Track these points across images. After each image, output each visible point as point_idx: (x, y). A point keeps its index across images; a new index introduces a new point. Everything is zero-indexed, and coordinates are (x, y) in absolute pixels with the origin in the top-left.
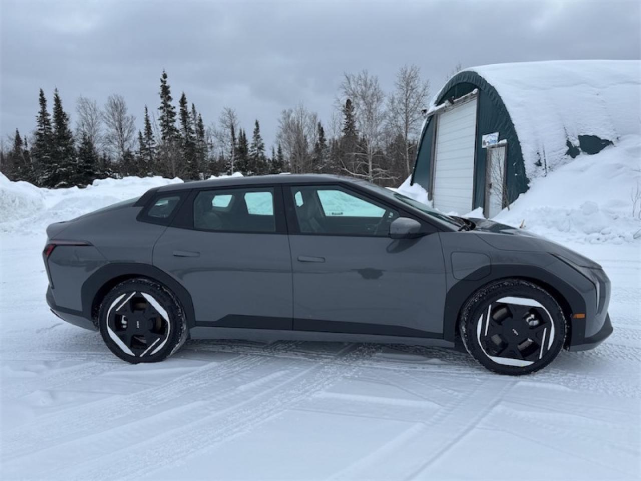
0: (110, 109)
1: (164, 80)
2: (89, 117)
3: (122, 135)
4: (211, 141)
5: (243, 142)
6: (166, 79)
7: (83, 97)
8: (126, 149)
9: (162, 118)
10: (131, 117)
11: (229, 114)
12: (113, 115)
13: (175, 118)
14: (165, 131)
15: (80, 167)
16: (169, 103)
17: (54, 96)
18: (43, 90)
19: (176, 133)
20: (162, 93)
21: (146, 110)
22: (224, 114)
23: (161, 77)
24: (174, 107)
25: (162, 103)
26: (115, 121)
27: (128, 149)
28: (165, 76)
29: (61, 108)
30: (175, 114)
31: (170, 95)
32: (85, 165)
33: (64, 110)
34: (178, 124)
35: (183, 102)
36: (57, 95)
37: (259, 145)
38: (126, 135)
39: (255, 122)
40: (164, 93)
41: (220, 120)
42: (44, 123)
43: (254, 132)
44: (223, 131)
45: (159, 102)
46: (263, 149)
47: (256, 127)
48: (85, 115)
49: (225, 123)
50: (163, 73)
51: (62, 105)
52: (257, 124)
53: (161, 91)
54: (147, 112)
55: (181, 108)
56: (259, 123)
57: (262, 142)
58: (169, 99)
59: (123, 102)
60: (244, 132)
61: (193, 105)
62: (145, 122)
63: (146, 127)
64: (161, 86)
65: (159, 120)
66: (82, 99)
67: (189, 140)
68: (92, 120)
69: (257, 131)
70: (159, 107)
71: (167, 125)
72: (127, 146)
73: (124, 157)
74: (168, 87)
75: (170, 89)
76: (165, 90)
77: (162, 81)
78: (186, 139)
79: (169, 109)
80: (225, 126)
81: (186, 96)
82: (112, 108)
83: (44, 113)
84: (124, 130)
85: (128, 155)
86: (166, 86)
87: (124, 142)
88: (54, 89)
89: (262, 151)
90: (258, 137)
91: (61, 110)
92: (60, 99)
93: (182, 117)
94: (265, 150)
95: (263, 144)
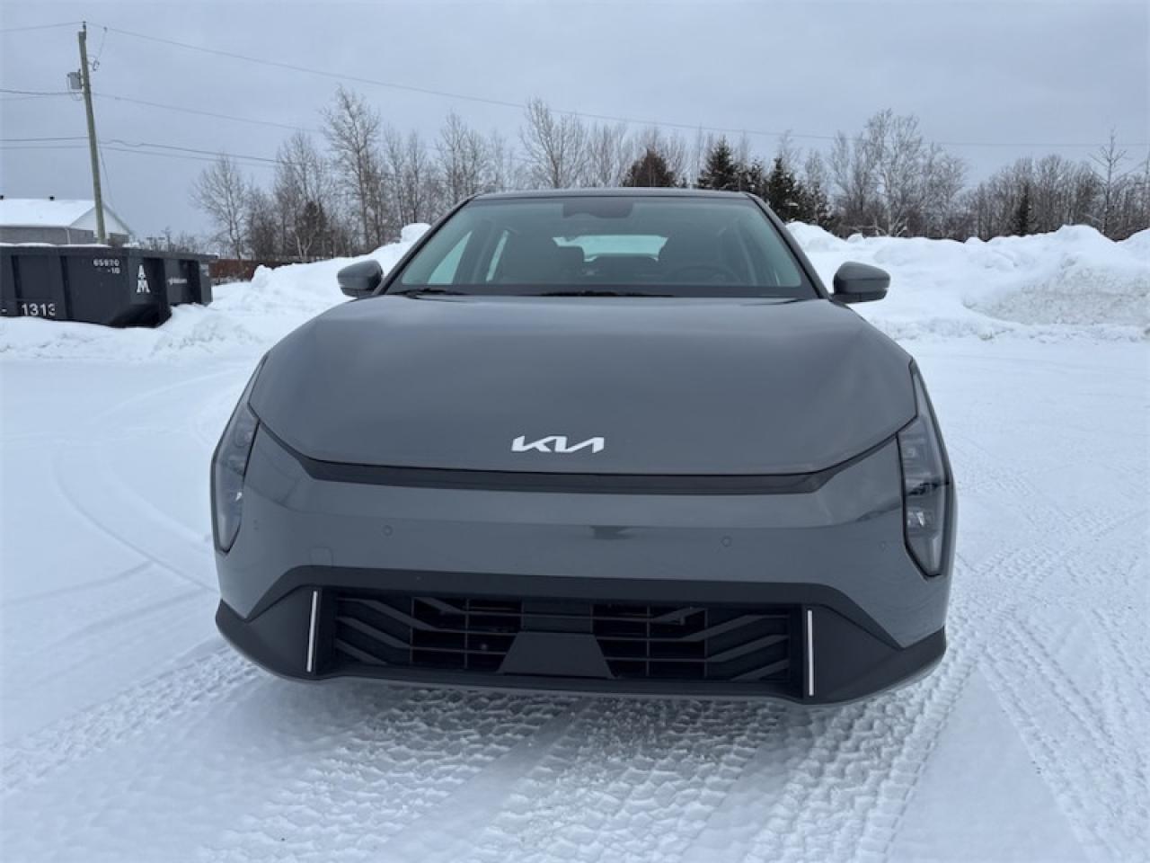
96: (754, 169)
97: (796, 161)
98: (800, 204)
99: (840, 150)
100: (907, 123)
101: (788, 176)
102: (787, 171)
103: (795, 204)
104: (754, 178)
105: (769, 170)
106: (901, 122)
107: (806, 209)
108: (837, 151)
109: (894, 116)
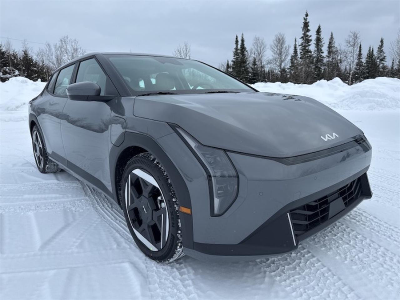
0: (276, 42)
1: (306, 18)
2: (259, 48)
3: (281, 58)
4: (341, 58)
5: (371, 56)
6: (308, 17)
7: (257, 37)
8: (282, 66)
9: (302, 45)
10: (288, 46)
11: (354, 35)
12: (277, 46)
13: (310, 43)
14: (302, 53)
15: (250, 79)
16: (308, 34)
17: (241, 38)
18: (238, 36)
19: (309, 54)
20: (304, 27)
21: (296, 40)
22: (350, 36)
23: (304, 16)
24: (311, 36)
25: (303, 34)
26: (278, 50)
27: (284, 67)
28: (307, 15)
29: (244, 45)
30: (311, 40)
31: (309, 28)
32: (253, 78)
33: (245, 46)
34: (312, 47)
35: (318, 32)
36: (242, 37)
37: (381, 58)
38: (283, 58)
39: (380, 40)
40: (305, 27)
41: (345, 41)
42: (236, 55)
43: (379, 48)
44: (347, 49)
45: (301, 33)
46: (384, 61)
47: (380, 44)
48: (257, 48)
49: (349, 43)
50: (306, 13)
51: (245, 43)
52: (382, 41)
53: (303, 26)
54: (295, 42)
55: (316, 36)
56: (384, 41)
57: (385, 55)
58: (308, 30)
59: (284, 37)
60: (373, 48)
61: (332, 33)
62: (294, 48)
63: (294, 52)
64: (304, 23)
65: (300, 46)
66: (256, 38)
67: (320, 58)
68: (260, 50)
69: (381, 46)
70: (301, 37)
71: (305, 49)
72: (283, 65)
73: (281, 72)
74: (308, 22)
75: (310, 24)
76: (306, 25)
77: (304, 19)
78: (317, 57)
79: (307, 38)
80: (349, 45)
81: (321, 28)
82: (277, 41)
83: (237, 49)
84: (283, 55)
85: (283, 70)
86: (307, 22)
87: (282, 62)
88: (242, 34)
89: (383, 62)
90: (382, 51)
91: (244, 46)
92: (244, 39)
93: (317, 42)
94: (385, 61)
95: (385, 56)
96: (14, 54)
97: (31, 52)
98: (38, 69)
99: (49, 49)
100: (74, 41)
101: (30, 58)
102: (29, 56)
103: (35, 69)
104: (15, 57)
105: (20, 55)
106: (72, 41)
107: (40, 71)
108: (48, 49)
109: (69, 39)
